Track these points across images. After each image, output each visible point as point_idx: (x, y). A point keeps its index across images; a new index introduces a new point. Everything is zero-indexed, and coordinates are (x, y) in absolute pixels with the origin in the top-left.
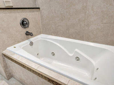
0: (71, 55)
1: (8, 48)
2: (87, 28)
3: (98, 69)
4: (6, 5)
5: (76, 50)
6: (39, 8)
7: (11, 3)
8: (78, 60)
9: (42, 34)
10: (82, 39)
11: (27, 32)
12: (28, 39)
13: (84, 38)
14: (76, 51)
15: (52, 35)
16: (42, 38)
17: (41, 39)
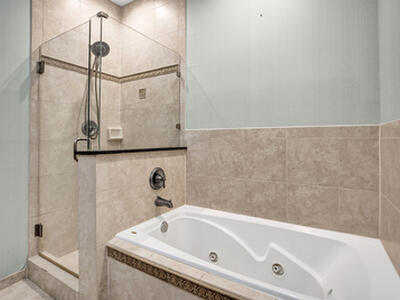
0: (261, 259)
1: (118, 235)
2: (291, 194)
3: (331, 291)
4: (112, 138)
5: (273, 245)
6: (185, 148)
7: (121, 132)
8: (278, 273)
9: (185, 206)
10: (282, 216)
11: (159, 198)
12: (157, 214)
13: (288, 215)
14: (272, 250)
15: (211, 207)
16: (187, 214)
17: (185, 216)
